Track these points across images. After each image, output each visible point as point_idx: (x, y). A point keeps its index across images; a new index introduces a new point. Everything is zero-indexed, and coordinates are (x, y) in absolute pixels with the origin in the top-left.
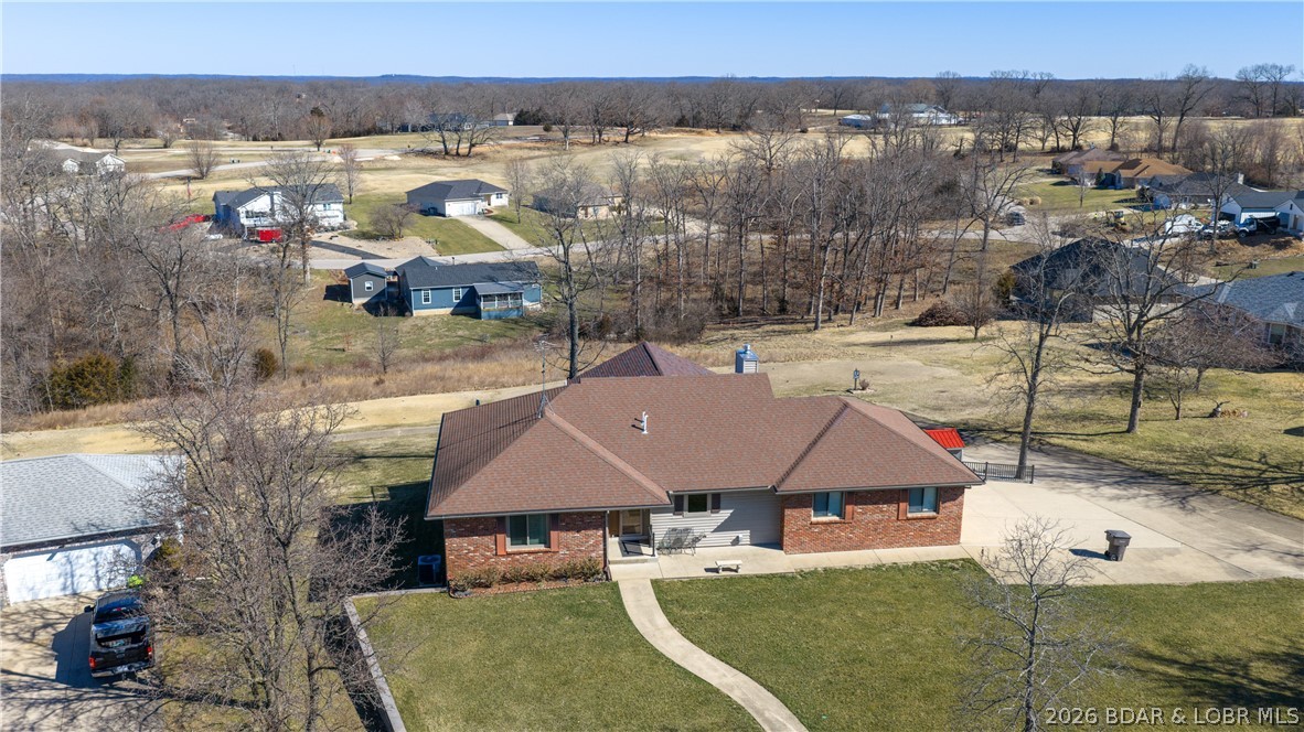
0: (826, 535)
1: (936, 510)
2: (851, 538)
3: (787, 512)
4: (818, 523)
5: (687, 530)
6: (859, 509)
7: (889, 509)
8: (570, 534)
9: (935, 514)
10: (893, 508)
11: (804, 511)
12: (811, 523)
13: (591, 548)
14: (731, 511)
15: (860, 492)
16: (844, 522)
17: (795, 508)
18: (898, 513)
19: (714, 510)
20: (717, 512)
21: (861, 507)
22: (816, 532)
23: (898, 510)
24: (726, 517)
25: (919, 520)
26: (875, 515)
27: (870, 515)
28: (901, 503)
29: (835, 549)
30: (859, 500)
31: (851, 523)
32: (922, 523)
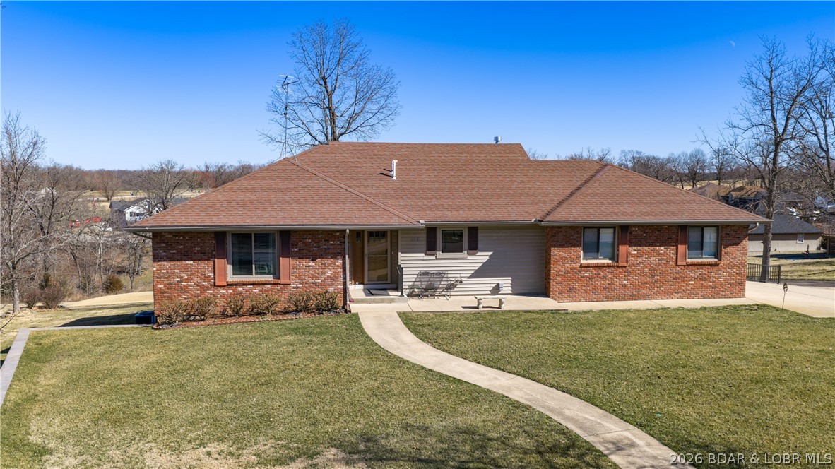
0: (598, 281)
1: (717, 255)
2: (626, 286)
3: (554, 251)
4: (588, 266)
5: (441, 275)
6: (633, 251)
7: (667, 252)
8: (304, 263)
9: (716, 260)
10: (671, 251)
11: (572, 250)
12: (581, 266)
13: (329, 282)
14: (490, 253)
15: (634, 231)
16: (617, 266)
17: (562, 246)
18: (677, 257)
19: (471, 252)
20: (475, 254)
21: (636, 248)
22: (587, 277)
23: (677, 254)
24: (485, 261)
25: (699, 267)
26: (651, 260)
27: (646, 258)
28: (679, 246)
29: (607, 298)
30: (634, 240)
31: (625, 267)
32: (703, 271)
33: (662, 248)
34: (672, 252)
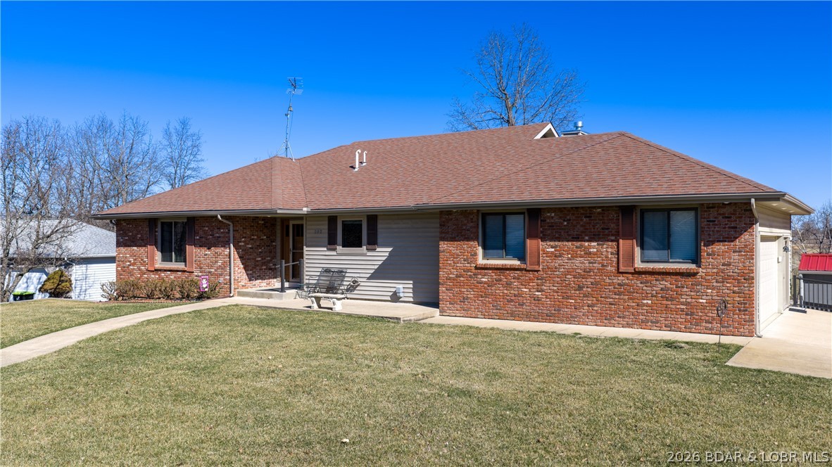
0: (500, 290)
1: (696, 260)
2: (538, 300)
3: (443, 246)
4: (487, 268)
5: (341, 272)
6: (548, 247)
7: (601, 251)
8: (204, 251)
9: (693, 266)
10: (608, 248)
11: (465, 245)
12: (476, 268)
13: (219, 271)
14: (390, 249)
15: (549, 217)
16: (526, 270)
17: (453, 239)
18: (618, 259)
19: (370, 247)
20: (374, 250)
21: (552, 243)
22: (485, 283)
23: (618, 254)
24: (384, 258)
25: (660, 277)
26: (577, 261)
27: (569, 259)
28: (621, 241)
29: (514, 316)
30: (549, 232)
31: (537, 271)
32: (668, 284)
33: (594, 244)
34: (610, 250)
